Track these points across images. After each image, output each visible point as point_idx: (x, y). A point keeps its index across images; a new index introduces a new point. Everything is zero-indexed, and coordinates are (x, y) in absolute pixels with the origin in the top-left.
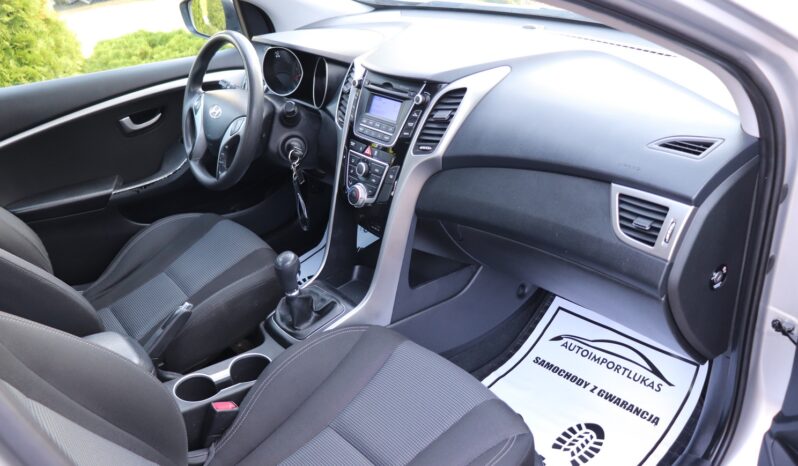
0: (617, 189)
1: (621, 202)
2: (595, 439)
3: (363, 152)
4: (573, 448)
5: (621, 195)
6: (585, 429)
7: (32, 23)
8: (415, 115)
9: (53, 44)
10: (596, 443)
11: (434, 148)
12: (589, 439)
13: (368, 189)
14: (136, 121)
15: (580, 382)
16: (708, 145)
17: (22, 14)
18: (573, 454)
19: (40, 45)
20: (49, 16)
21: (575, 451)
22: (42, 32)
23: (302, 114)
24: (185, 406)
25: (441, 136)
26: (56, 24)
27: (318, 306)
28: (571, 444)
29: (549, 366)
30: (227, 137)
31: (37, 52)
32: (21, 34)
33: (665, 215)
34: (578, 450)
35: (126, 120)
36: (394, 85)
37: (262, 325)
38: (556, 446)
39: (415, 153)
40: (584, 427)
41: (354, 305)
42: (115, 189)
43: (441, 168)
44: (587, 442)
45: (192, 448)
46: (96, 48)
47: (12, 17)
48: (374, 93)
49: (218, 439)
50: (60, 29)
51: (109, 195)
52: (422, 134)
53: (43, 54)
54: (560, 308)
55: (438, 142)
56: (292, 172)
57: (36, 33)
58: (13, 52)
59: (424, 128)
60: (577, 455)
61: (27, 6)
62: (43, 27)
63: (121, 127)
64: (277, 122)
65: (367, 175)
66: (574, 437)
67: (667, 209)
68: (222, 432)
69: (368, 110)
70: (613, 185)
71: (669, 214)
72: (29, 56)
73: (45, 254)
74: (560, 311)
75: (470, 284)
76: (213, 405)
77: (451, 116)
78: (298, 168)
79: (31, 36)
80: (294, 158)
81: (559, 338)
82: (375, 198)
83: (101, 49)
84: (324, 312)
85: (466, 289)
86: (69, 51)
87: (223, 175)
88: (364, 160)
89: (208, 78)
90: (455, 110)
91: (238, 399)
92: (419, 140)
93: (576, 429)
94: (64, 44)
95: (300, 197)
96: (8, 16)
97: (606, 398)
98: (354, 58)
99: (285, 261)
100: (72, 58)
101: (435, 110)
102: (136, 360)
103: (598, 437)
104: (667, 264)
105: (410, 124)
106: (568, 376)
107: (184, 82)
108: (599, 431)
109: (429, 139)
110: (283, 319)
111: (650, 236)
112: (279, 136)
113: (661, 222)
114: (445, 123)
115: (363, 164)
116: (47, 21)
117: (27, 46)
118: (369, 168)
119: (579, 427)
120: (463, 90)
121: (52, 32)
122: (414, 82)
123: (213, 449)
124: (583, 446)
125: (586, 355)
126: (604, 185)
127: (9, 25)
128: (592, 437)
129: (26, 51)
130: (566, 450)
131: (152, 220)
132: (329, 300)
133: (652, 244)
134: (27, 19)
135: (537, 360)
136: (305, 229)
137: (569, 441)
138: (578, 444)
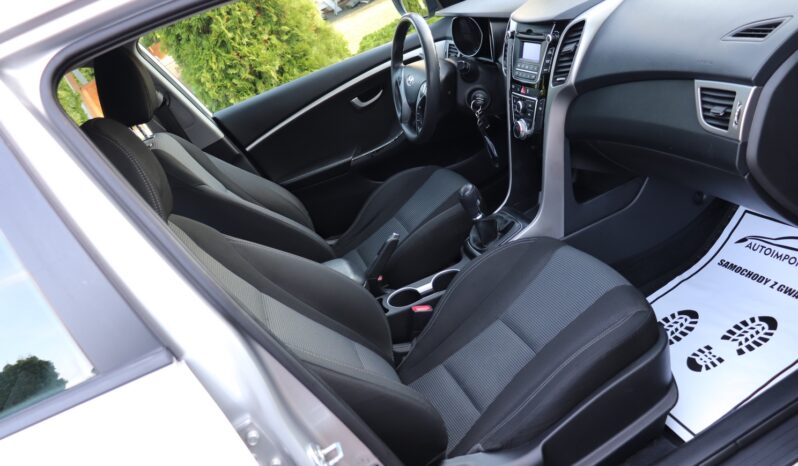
0: (699, 83)
1: (703, 95)
2: (767, 330)
3: (520, 92)
4: (742, 339)
5: (702, 89)
6: (757, 321)
7: (304, 36)
8: (550, 52)
9: (324, 47)
10: (766, 334)
11: (566, 77)
12: (760, 330)
13: (527, 121)
14: (363, 100)
15: (760, 279)
16: (776, 25)
17: (296, 31)
18: (741, 344)
19: (314, 51)
20: (319, 25)
21: (743, 341)
22: (313, 41)
23: (480, 69)
24: (393, 310)
25: (569, 66)
26: (325, 31)
27: (500, 226)
28: (741, 335)
29: (733, 267)
30: (419, 99)
31: (312, 58)
32: (298, 46)
33: (733, 99)
34: (747, 340)
35: (356, 100)
36: (533, 30)
37: (462, 249)
38: (725, 338)
39: (554, 85)
40: (757, 320)
41: (529, 221)
42: (355, 156)
43: (576, 93)
44: (757, 332)
45: (396, 341)
46: (361, 43)
47: (289, 35)
48: (524, 40)
49: (417, 335)
50: (328, 35)
51: (350, 161)
52: (557, 68)
53: (317, 58)
54: (746, 211)
55: (568, 72)
56: (476, 119)
57: (309, 43)
58: (294, 62)
59: (558, 62)
60: (745, 344)
61: (299, 23)
62: (314, 37)
63: (353, 106)
64: (460, 81)
65: (525, 111)
66: (745, 328)
67: (734, 93)
68: (420, 329)
69: (521, 56)
70: (696, 81)
71: (737, 97)
72: (307, 63)
73: (306, 213)
74: (747, 214)
75: (638, 197)
76: (413, 309)
77: (576, 48)
78: (480, 115)
79: (306, 46)
80: (476, 107)
81: (744, 240)
82: (533, 128)
83: (365, 43)
84: (505, 231)
85: (635, 201)
86: (337, 51)
87: (420, 130)
88: (521, 99)
89: (406, 56)
90: (578, 41)
91: (433, 303)
92: (555, 73)
93: (749, 322)
94: (333, 46)
95: (487, 139)
96: (287, 34)
97: (785, 292)
98: (511, 13)
99: (465, 191)
100: (341, 57)
101: (563, 45)
102: (352, 276)
103: (770, 328)
104: (739, 144)
105: (548, 61)
106: (750, 274)
107: (388, 64)
108: (772, 323)
109: (562, 70)
110: (475, 241)
111: (724, 120)
112: (464, 90)
113: (731, 107)
114: (572, 54)
115: (520, 102)
116: (317, 30)
117: (304, 55)
118: (525, 105)
119: (753, 320)
120: (582, 23)
121: (323, 38)
122: (546, 24)
123: (415, 342)
124: (752, 336)
125: (770, 253)
126: (689, 82)
127: (288, 42)
128: (763, 328)
129: (304, 59)
130: (734, 340)
131: (384, 179)
132: (510, 220)
133: (726, 128)
134: (300, 34)
135: (722, 263)
136: (497, 166)
137: (738, 332)
138: (748, 335)
